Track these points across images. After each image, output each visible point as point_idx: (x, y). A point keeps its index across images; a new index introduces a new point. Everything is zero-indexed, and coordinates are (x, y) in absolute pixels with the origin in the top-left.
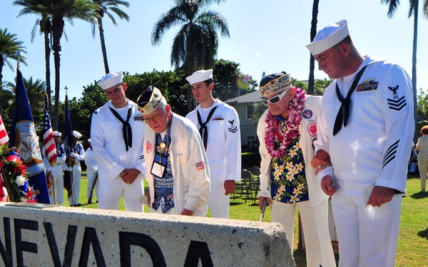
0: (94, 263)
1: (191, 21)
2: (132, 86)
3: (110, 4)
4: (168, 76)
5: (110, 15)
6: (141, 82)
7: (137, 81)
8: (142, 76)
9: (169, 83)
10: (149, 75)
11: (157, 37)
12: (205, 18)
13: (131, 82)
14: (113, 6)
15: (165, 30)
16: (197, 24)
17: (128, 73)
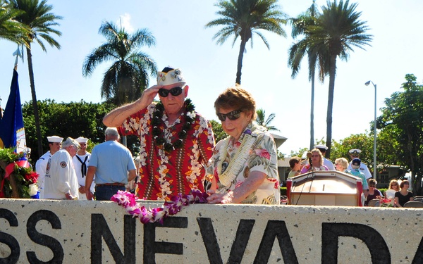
0: (279, 260)
1: (123, 59)
2: (58, 113)
3: (40, 31)
4: (96, 107)
5: (39, 41)
6: (67, 111)
7: (63, 110)
8: (68, 105)
9: (97, 114)
10: (77, 105)
11: (88, 68)
12: (136, 58)
13: (57, 109)
14: (43, 33)
15: (97, 63)
16: (129, 62)
17: (53, 100)
